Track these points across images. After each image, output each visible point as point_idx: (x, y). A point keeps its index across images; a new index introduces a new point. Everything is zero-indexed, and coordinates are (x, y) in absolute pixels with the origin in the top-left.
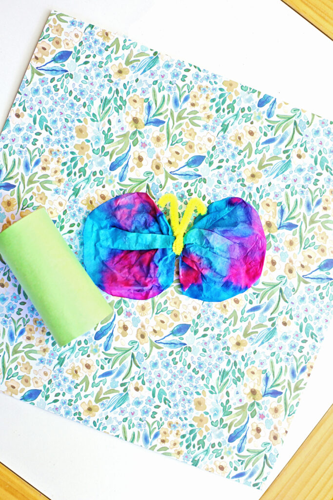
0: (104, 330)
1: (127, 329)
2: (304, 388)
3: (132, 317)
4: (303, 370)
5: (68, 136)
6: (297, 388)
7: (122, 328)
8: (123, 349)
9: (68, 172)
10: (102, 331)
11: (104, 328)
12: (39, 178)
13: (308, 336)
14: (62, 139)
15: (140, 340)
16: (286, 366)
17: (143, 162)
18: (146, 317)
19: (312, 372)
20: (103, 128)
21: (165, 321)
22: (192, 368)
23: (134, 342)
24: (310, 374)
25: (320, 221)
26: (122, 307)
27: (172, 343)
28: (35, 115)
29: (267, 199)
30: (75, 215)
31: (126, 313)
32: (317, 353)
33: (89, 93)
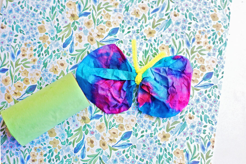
0: (79, 146)
1: (93, 143)
2: (212, 156)
3: (94, 134)
4: (209, 144)
5: (34, 33)
6: (208, 157)
7: (90, 142)
8: (93, 156)
9: (38, 54)
10: (78, 147)
11: (79, 145)
12: (21, 62)
13: (207, 123)
14: (31, 36)
15: (102, 147)
16: (197, 144)
17: (82, 39)
18: (103, 132)
19: (215, 145)
20: (54, 24)
21: (116, 132)
22: (139, 158)
23: (99, 150)
24: (214, 146)
25: (197, 51)
26: (87, 129)
27: (123, 145)
28: (13, 25)
29: (162, 45)
30: (47, 79)
31: (90, 133)
32: (215, 132)
33: (42, 6)
